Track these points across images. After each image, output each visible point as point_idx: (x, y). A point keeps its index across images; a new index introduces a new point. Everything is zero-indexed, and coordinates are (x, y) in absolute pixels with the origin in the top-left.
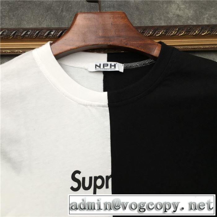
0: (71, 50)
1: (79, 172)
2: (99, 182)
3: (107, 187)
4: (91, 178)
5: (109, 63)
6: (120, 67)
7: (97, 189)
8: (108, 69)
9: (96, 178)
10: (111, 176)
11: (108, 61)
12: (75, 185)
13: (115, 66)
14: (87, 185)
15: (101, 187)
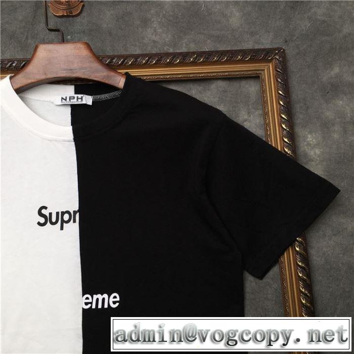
1: (45, 208)
2: (66, 217)
3: (74, 221)
4: (58, 213)
5: (76, 96)
6: (88, 100)
7: (64, 224)
8: (74, 102)
9: (63, 213)
10: (79, 211)
12: (42, 220)
13: (82, 98)
14: (54, 220)
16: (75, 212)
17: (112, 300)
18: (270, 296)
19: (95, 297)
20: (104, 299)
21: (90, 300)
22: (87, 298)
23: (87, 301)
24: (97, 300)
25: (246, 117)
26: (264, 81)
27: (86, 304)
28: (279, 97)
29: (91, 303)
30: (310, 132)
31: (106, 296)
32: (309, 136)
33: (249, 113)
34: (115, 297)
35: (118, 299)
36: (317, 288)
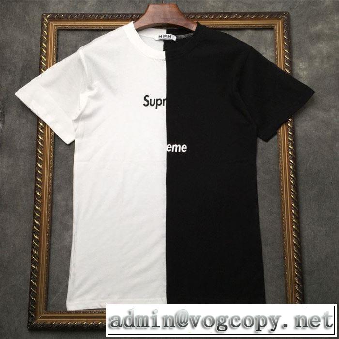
0: (145, 26)
1: (148, 96)
2: (159, 102)
3: (164, 105)
4: (155, 100)
5: (167, 35)
6: (174, 38)
7: (158, 106)
8: (166, 38)
9: (157, 100)
10: (166, 99)
11: (167, 33)
12: (146, 103)
13: (170, 37)
14: (152, 103)
15: (160, 105)
16: (164, 100)
17: (183, 148)
18: (271, 152)
19: (174, 146)
20: (178, 147)
21: (171, 147)
22: (169, 146)
23: (169, 148)
24: (175, 147)
25: (264, 51)
26: (276, 30)
27: (169, 149)
28: (284, 40)
29: (171, 149)
30: (302, 62)
31: (179, 146)
32: (301, 64)
33: (266, 49)
34: (184, 147)
35: (186, 148)
36: (299, 149)
